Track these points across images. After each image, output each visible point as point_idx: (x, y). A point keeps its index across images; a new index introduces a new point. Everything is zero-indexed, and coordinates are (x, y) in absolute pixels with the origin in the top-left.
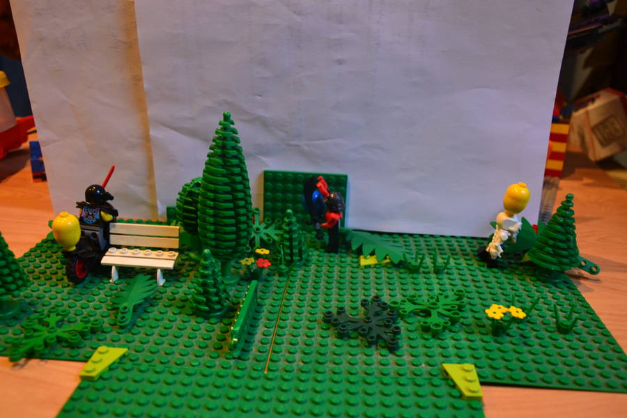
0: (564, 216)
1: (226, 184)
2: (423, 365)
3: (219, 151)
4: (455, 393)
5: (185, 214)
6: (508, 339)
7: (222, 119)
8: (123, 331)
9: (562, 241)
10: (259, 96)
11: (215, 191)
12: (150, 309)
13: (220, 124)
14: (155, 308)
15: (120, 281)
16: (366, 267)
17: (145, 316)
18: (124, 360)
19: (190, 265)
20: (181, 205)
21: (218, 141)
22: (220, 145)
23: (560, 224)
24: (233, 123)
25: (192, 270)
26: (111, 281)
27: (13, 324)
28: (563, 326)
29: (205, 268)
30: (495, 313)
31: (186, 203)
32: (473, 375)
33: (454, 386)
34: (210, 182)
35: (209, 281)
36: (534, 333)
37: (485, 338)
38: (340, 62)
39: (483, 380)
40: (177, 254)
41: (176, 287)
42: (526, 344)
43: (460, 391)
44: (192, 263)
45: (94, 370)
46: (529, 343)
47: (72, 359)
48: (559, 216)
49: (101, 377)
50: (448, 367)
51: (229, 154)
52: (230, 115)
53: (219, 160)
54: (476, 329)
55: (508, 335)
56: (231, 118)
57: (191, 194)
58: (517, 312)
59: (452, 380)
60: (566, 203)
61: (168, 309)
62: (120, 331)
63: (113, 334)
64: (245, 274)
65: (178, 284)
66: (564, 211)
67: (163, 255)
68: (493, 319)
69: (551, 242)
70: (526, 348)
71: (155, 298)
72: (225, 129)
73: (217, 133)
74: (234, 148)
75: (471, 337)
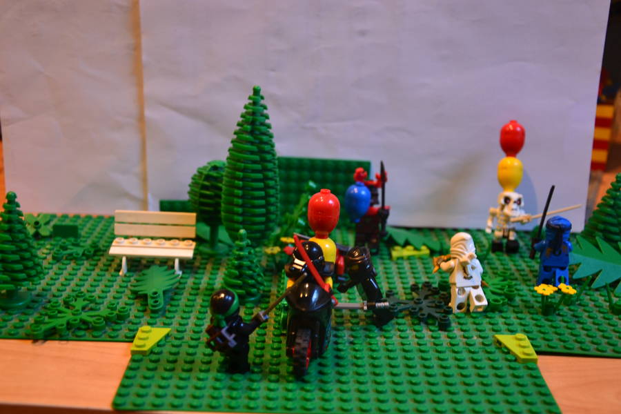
0: (614, 198)
1: (255, 162)
2: (475, 338)
3: (249, 127)
4: (509, 357)
5: (202, 200)
6: (560, 318)
7: (251, 93)
8: (157, 315)
9: (612, 225)
10: (273, 70)
11: (244, 170)
12: (176, 297)
13: (250, 98)
14: (182, 297)
15: (131, 274)
16: (399, 258)
17: (173, 303)
18: (169, 339)
19: (203, 259)
20: (197, 190)
21: (248, 117)
22: (251, 120)
23: (611, 207)
24: (262, 98)
25: (206, 264)
26: (121, 273)
27: (31, 312)
28: (615, 306)
29: (241, 249)
30: (544, 289)
31: (204, 187)
32: (527, 343)
33: (509, 352)
34: (239, 161)
35: (245, 263)
36: (587, 314)
37: (535, 316)
38: (363, 33)
39: (536, 349)
40: (194, 244)
41: (196, 278)
42: (579, 322)
43: (515, 355)
44: (204, 256)
45: (144, 346)
46: (582, 321)
47: (113, 339)
48: (609, 198)
49: (152, 352)
50: (501, 337)
51: (259, 130)
52: (260, 90)
53: (248, 137)
54: (525, 310)
55: (559, 315)
56: (261, 93)
57: (208, 178)
58: (568, 288)
59: (506, 347)
60: (616, 184)
61: (197, 297)
62: (153, 315)
63: (146, 318)
64: (267, 266)
65: (197, 276)
66: (614, 193)
67: (178, 244)
68: (543, 296)
69: (601, 226)
70: (578, 326)
71: (177, 288)
72: (255, 103)
73: (246, 107)
74: (263, 124)
75: (520, 315)
